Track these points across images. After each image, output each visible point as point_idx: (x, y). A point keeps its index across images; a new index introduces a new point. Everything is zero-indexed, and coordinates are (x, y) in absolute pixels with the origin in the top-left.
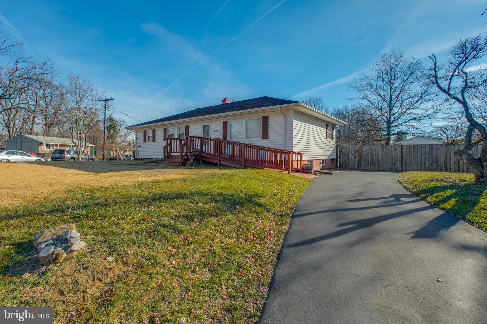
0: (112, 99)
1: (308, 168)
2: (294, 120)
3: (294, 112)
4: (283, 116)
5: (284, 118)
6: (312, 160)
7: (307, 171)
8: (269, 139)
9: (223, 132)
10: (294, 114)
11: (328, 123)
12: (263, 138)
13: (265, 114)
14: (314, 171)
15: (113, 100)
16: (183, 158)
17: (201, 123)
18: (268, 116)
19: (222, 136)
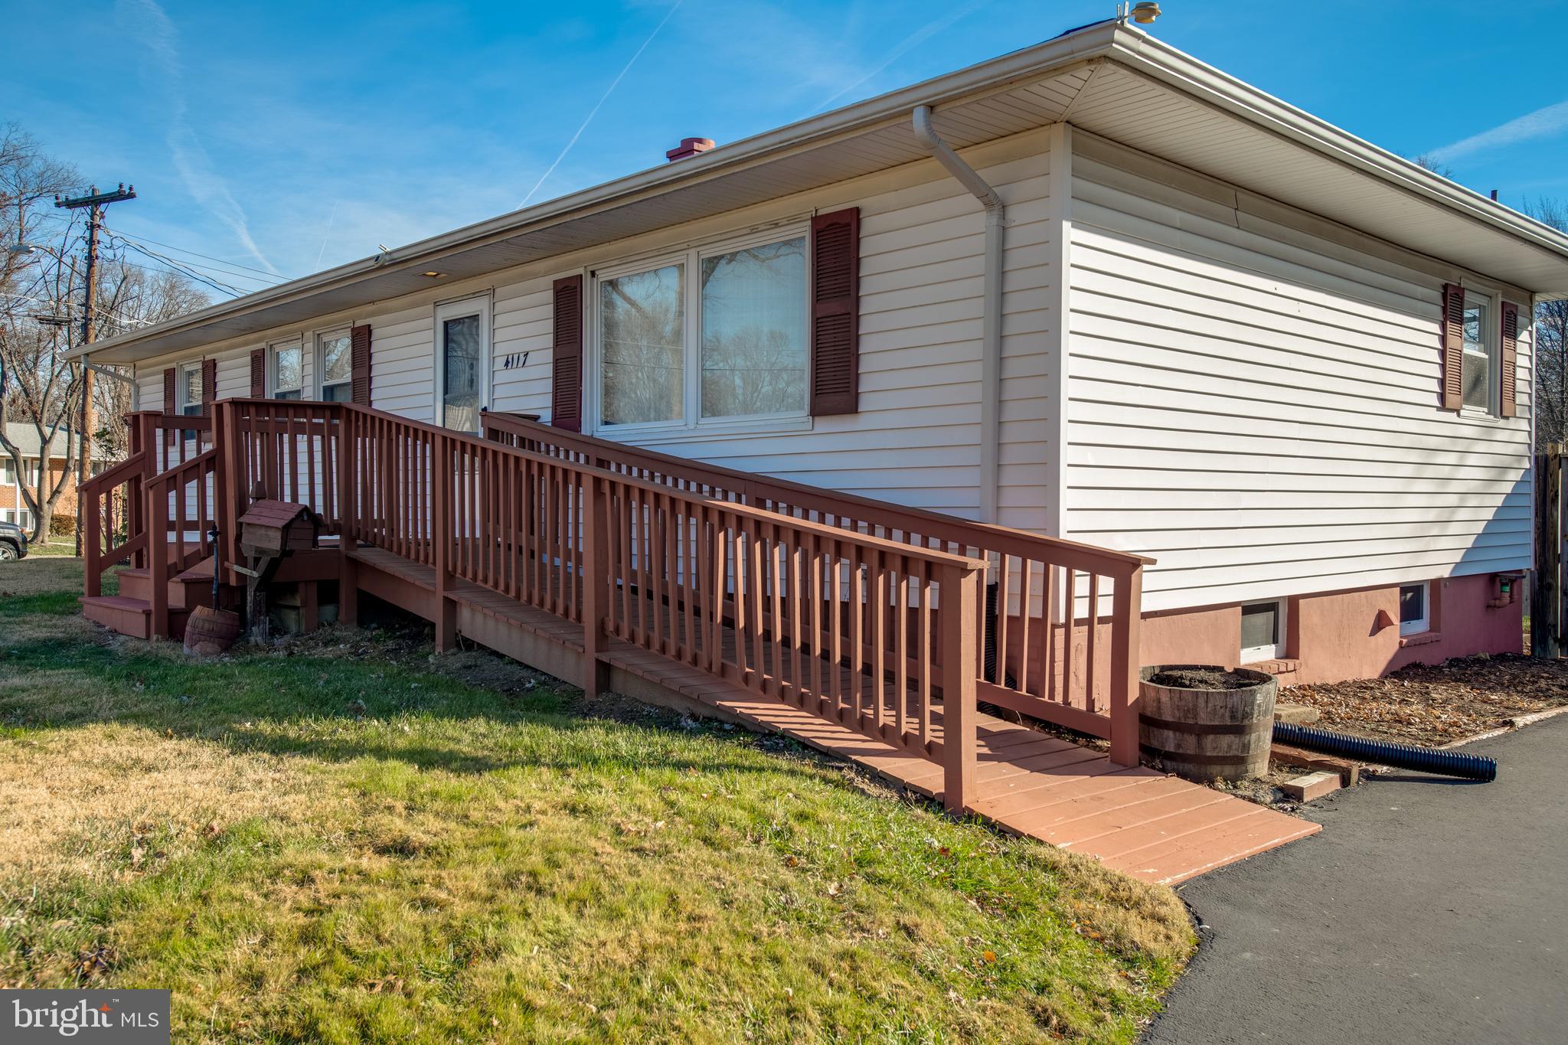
0: (122, 195)
1: (1204, 719)
2: (1070, 233)
3: (1077, 150)
4: (971, 201)
5: (982, 221)
6: (1293, 601)
7: (1190, 744)
8: (860, 422)
9: (556, 362)
10: (1076, 173)
11: (1455, 277)
12: (818, 410)
13: (832, 200)
14: (1281, 736)
15: (131, 196)
16: (185, 575)
17: (436, 304)
18: (856, 211)
19: (548, 401)
